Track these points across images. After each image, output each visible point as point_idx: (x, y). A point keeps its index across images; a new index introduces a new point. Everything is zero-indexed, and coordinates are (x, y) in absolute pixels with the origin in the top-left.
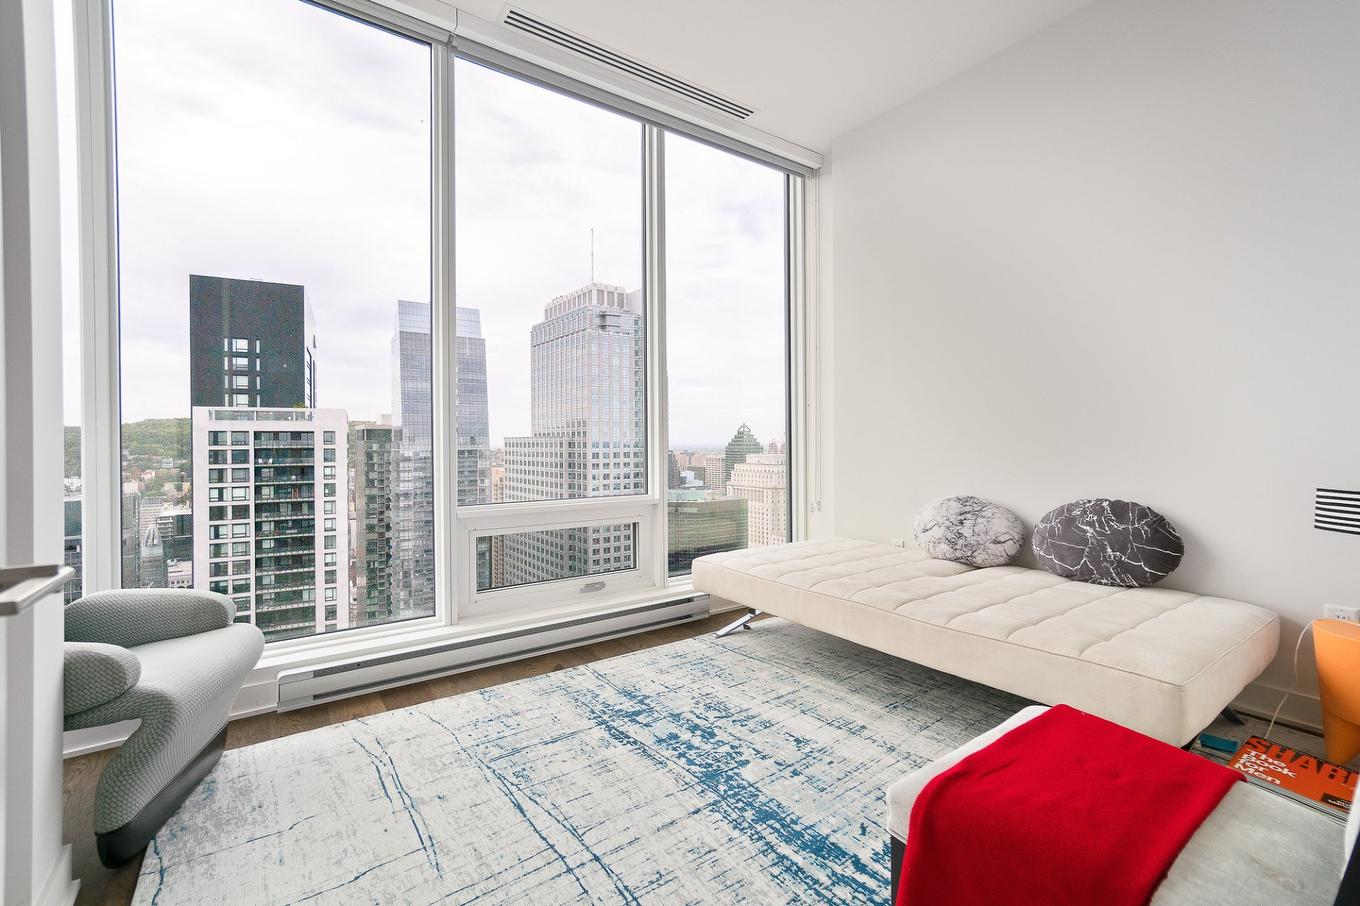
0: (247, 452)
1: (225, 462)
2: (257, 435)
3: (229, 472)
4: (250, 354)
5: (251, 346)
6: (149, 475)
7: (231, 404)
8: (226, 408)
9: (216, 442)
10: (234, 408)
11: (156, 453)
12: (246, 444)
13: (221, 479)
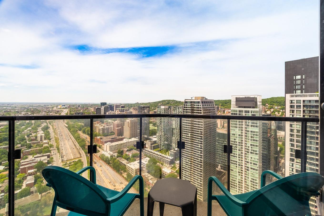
0: (300, 105)
1: (294, 108)
2: (304, 101)
3: (295, 111)
4: (301, 79)
5: (302, 77)
6: (272, 110)
7: (295, 93)
8: (294, 94)
9: (292, 103)
10: (296, 94)
11: (274, 105)
12: (300, 103)
13: (293, 113)
